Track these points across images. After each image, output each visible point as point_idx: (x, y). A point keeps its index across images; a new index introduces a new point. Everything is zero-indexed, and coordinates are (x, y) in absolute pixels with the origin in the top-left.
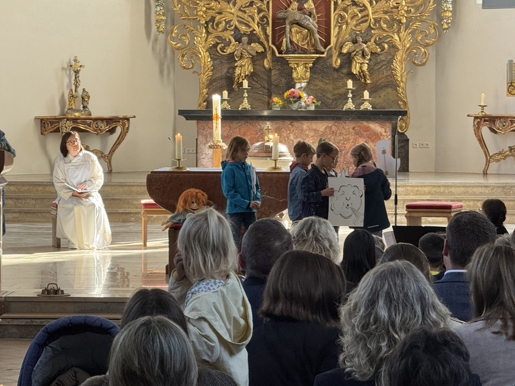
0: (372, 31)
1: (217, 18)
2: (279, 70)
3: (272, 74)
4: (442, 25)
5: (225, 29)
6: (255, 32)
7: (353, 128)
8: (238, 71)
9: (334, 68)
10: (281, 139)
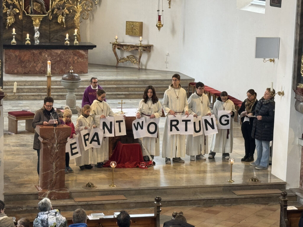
0: (66, 4)
2: (26, 20)
3: (23, 22)
4: (95, 2)
6: (15, 4)
7: (73, 52)
8: (8, 21)
9: (49, 20)
10: (42, 57)
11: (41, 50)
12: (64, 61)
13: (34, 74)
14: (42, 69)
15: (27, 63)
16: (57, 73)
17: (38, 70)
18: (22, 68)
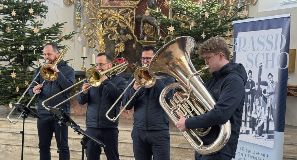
5: (112, 26)
6: (129, 28)
8: (116, 50)
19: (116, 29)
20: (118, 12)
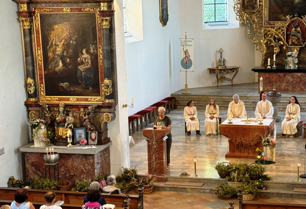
1: (268, 34)
5: (271, 37)
6: (281, 38)
8: (275, 51)
10: (286, 78)
11: (285, 74)
12: (303, 82)
13: (280, 91)
14: (286, 87)
15: (274, 83)
16: (298, 91)
17: (283, 89)
18: (271, 87)
19: (273, 39)
20: (274, 29)
